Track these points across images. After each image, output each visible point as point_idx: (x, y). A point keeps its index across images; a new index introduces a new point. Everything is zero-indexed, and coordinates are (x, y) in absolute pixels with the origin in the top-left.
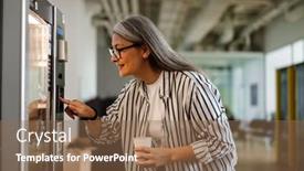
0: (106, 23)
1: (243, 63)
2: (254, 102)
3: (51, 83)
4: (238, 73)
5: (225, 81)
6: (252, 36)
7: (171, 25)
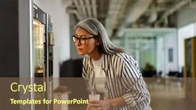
0: (75, 12)
1: (163, 35)
2: (171, 59)
3: (46, 59)
4: (160, 41)
5: (152, 47)
6: (169, 17)
7: (116, 12)
